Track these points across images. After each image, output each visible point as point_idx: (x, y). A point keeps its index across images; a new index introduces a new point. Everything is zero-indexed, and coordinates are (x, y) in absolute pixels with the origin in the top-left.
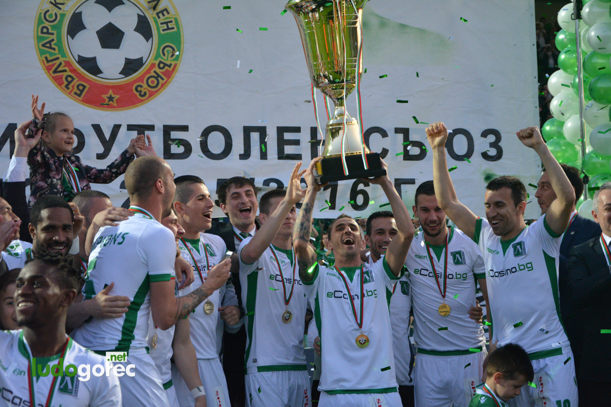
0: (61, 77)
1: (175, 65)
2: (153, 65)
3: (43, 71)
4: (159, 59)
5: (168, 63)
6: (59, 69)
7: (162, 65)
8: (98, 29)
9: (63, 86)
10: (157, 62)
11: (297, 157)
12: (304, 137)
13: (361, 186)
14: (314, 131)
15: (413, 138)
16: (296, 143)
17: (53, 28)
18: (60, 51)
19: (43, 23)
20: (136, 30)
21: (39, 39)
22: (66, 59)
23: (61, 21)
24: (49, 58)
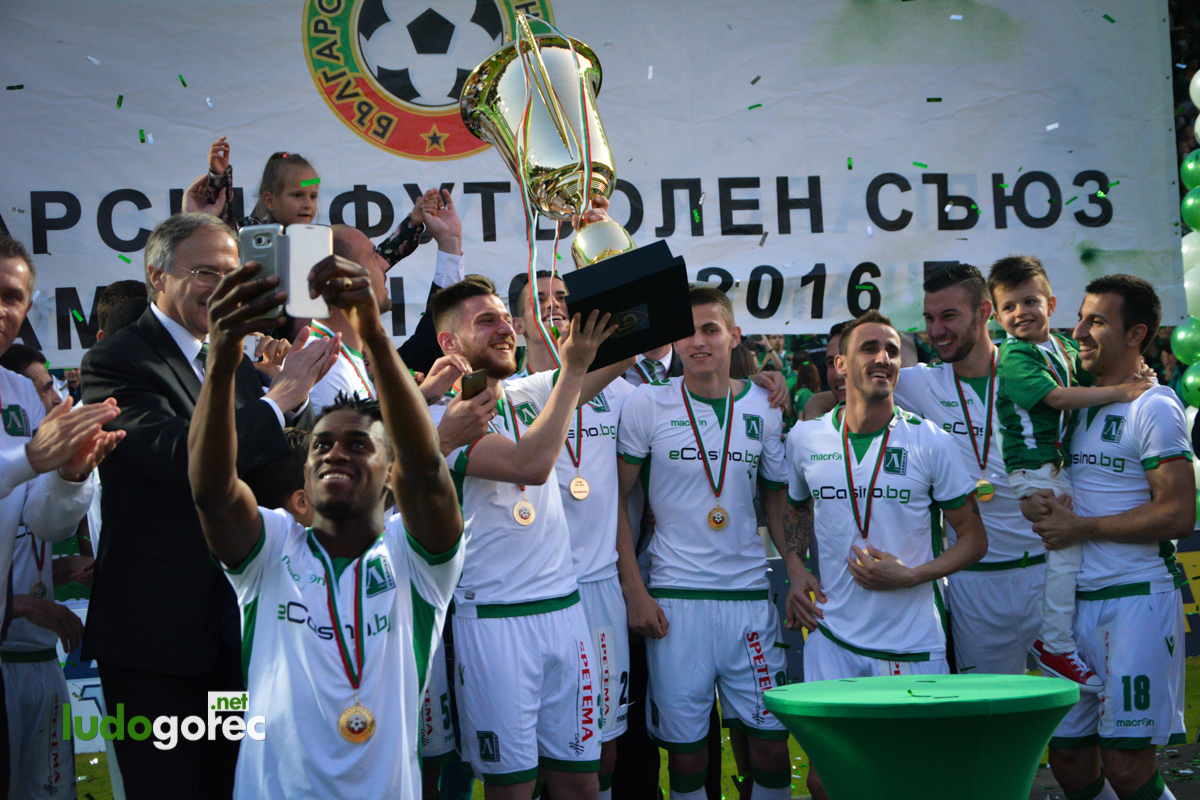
3: (320, 97)
6: (348, 92)
8: (411, 19)
9: (354, 120)
11: (755, 229)
12: (767, 195)
13: (866, 277)
14: (782, 184)
15: (954, 190)
16: (753, 205)
17: (335, 21)
18: (346, 63)
19: (318, 14)
20: (475, 19)
21: (312, 41)
22: (357, 75)
23: (348, 10)
24: (330, 75)
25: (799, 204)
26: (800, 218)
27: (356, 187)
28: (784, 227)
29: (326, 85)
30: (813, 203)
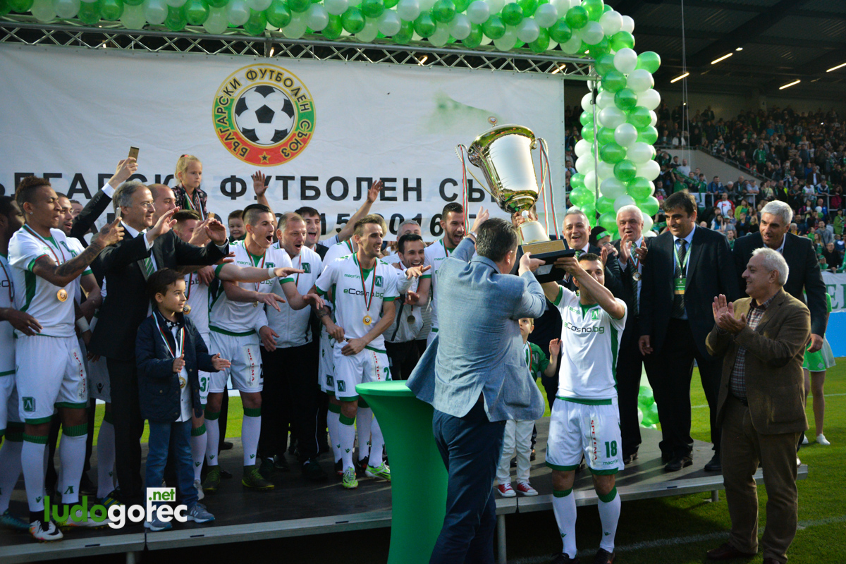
0: (231, 143)
1: (310, 135)
2: (294, 135)
3: (218, 139)
4: (299, 130)
5: (305, 133)
6: (230, 137)
7: (300, 135)
8: (257, 109)
9: (232, 149)
10: (297, 133)
11: (394, 199)
12: (399, 185)
13: (438, 220)
14: (406, 181)
15: (475, 186)
16: (394, 189)
17: (226, 108)
18: (230, 125)
19: (218, 105)
20: (283, 110)
21: (216, 116)
22: (234, 131)
23: (231, 104)
24: (223, 130)
25: (412, 189)
26: (412, 195)
27: (232, 176)
28: (406, 198)
29: (221, 134)
30: (418, 189)
